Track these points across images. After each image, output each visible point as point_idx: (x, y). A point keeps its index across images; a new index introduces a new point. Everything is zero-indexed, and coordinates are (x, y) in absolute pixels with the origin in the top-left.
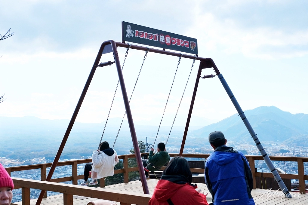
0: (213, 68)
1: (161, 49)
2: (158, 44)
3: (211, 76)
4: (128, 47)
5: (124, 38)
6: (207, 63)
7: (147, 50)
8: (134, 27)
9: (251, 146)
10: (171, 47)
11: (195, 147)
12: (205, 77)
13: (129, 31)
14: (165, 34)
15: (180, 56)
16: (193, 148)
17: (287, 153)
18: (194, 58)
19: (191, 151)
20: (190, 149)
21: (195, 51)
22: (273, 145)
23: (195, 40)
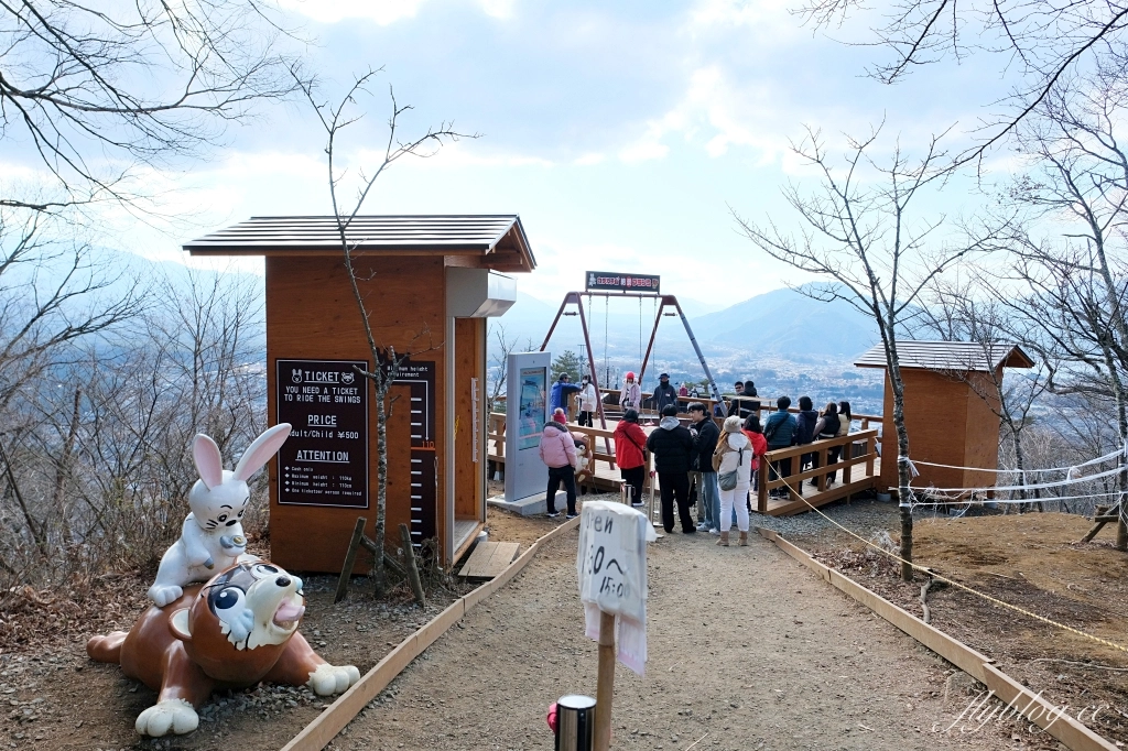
0: (674, 307)
1: (622, 292)
2: (619, 287)
3: (673, 315)
4: (590, 294)
5: (588, 287)
6: (669, 300)
7: (607, 295)
8: (597, 275)
9: (785, 362)
10: (632, 288)
11: (671, 359)
12: (666, 315)
13: (592, 279)
14: (626, 276)
15: (640, 296)
16: (666, 360)
17: (858, 380)
18: (655, 297)
19: (663, 366)
20: (662, 362)
21: (657, 289)
22: (830, 362)
23: (658, 277)
